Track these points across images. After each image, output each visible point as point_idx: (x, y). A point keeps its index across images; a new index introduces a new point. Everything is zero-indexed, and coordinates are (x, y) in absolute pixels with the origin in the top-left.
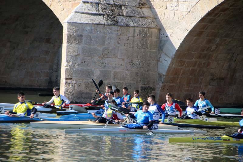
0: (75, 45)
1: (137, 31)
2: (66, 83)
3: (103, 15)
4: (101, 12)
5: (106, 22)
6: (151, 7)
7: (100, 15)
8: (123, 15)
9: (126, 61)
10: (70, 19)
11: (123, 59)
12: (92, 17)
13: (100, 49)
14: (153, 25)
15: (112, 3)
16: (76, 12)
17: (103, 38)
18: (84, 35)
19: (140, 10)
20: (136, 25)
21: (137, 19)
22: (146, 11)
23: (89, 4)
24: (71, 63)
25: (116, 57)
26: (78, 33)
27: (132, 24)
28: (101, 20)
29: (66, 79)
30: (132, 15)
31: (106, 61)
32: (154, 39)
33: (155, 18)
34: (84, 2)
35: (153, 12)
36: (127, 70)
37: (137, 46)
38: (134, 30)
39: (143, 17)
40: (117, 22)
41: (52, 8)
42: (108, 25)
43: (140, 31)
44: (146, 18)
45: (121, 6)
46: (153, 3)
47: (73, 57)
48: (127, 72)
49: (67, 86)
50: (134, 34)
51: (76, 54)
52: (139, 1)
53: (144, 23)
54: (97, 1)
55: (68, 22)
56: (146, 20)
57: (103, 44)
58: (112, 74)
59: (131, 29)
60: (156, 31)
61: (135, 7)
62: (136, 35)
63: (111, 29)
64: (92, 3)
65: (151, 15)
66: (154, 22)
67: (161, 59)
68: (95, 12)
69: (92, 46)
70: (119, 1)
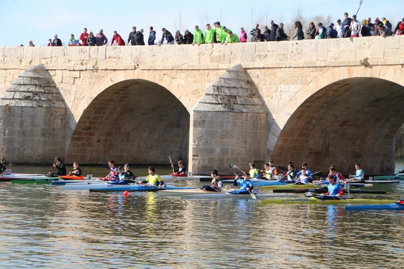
0: (199, 129)
1: (249, 115)
2: (193, 159)
3: (222, 104)
4: (220, 102)
5: (224, 109)
6: (260, 97)
7: (219, 104)
8: (238, 104)
9: (241, 140)
10: (196, 108)
11: (238, 139)
12: (213, 106)
13: (220, 131)
14: (261, 111)
15: (229, 94)
16: (200, 102)
17: (222, 122)
18: (206, 120)
19: (251, 99)
20: (248, 111)
21: (249, 106)
22: (256, 100)
23: (210, 96)
24: (196, 143)
25: (233, 137)
26: (202, 119)
27: (245, 110)
28: (220, 108)
29: (193, 156)
30: (246, 103)
31: (225, 140)
32: (263, 122)
33: (264, 105)
34: (207, 94)
35: (261, 101)
36: (242, 147)
37: (250, 128)
38: (247, 115)
39: (253, 105)
40: (233, 109)
41: (181, 100)
42: (226, 112)
43: (252, 116)
44: (256, 105)
45: (235, 97)
46: (261, 93)
47: (198, 138)
48: (242, 149)
49: (194, 161)
50: (247, 118)
51: (200, 136)
52: (250, 92)
53: (255, 109)
54: (216, 93)
55: (194, 111)
56: (256, 107)
57: (222, 127)
58: (230, 151)
59: (245, 115)
60: (264, 115)
61: (247, 97)
62: (248, 119)
63: (228, 115)
64: (212, 95)
65: (260, 103)
66: (262, 109)
67: (269, 138)
68: (215, 102)
69: (213, 129)
70: (234, 92)
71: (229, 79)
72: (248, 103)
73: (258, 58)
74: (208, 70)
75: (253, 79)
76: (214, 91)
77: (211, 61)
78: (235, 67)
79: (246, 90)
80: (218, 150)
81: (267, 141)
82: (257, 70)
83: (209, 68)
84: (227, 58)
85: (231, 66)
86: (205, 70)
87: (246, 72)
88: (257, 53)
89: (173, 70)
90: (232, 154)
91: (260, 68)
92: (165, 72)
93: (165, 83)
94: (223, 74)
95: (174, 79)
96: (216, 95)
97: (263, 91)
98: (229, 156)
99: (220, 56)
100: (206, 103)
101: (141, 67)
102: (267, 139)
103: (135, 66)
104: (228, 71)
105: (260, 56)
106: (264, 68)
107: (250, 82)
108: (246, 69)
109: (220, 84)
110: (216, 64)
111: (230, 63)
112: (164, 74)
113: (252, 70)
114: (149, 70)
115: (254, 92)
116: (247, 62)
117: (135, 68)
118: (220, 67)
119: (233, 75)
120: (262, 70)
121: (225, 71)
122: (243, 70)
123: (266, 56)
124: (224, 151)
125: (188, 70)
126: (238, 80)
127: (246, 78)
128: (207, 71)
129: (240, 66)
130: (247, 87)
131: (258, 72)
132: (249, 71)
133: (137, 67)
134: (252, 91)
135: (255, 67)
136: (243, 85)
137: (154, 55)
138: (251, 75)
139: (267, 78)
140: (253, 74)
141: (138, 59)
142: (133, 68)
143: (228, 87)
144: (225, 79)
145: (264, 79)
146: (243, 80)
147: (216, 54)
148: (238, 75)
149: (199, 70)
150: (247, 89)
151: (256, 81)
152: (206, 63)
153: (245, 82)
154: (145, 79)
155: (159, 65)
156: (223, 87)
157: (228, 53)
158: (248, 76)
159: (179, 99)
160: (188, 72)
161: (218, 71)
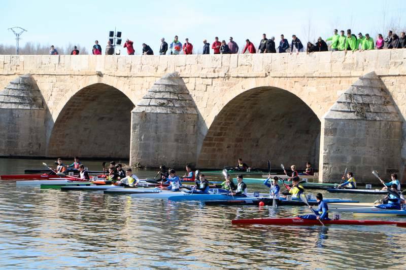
0: (331, 137)
1: (383, 124)
2: (324, 167)
3: (354, 112)
4: (352, 110)
5: (356, 118)
6: (394, 105)
7: (351, 112)
8: (371, 112)
9: (373, 149)
10: (327, 116)
11: (371, 147)
12: (345, 114)
13: (352, 139)
14: (396, 119)
15: (361, 102)
16: (332, 110)
17: (354, 131)
18: (338, 128)
19: (385, 107)
20: (381, 119)
21: (382, 114)
22: (390, 108)
23: (342, 104)
24: (327, 151)
25: (365, 146)
26: (333, 127)
27: (378, 119)
28: (352, 116)
29: (324, 164)
30: (378, 111)
31: (357, 149)
32: (397, 130)
33: (398, 113)
34: (338, 102)
35: (396, 109)
36: (374, 156)
37: (383, 136)
38: (380, 123)
39: (387, 113)
40: (366, 117)
41: (311, 107)
42: (358, 120)
43: (385, 124)
44: (390, 113)
45: (368, 104)
46: (396, 101)
47: (329, 147)
48: (374, 157)
49: (325, 170)
50: (380, 127)
51: (331, 143)
52: (383, 100)
53: (389, 117)
54: (349, 101)
55: (325, 119)
56: (390, 115)
57: (354, 136)
58: (362, 160)
59: (378, 123)
60: (398, 124)
61: (381, 104)
62: (382, 127)
63: (361, 123)
64: (344, 102)
65: (395, 111)
66: (397, 116)
67: (403, 146)
68: (347, 110)
69: (345, 137)
70: (367, 100)
71: (362, 87)
72: (381, 111)
73: (394, 65)
74: (340, 77)
75: (387, 87)
76: (347, 98)
77: (344, 68)
78: (369, 74)
79: (379, 98)
80: (349, 158)
81: (402, 150)
82: (392, 77)
83: (341, 75)
84: (360, 65)
85: (364, 74)
86: (337, 77)
87: (380, 79)
88: (392, 60)
89: (304, 77)
90: (364, 163)
91: (396, 76)
92: (296, 79)
93: (296, 90)
94: (356, 81)
95: (305, 87)
96: (349, 103)
97: (398, 99)
98: (362, 165)
99: (353, 64)
100: (338, 111)
101: (272, 74)
102: (401, 148)
103: (266, 74)
104: (362, 78)
105: (395, 63)
106: (399, 75)
107: (384, 90)
108: (380, 76)
109: (352, 92)
110: (349, 71)
111: (363, 70)
112: (295, 82)
113: (387, 78)
114: (280, 77)
115: (388, 99)
116: (381, 69)
117: (266, 76)
118: (352, 75)
119: (366, 83)
120: (397, 77)
121: (358, 79)
122: (377, 78)
123: (402, 63)
124: (356, 160)
125: (319, 77)
126: (372, 88)
127: (380, 86)
128: (339, 79)
129: (374, 73)
130: (381, 94)
131: (393, 79)
132: (383, 79)
133: (268, 74)
134: (386, 99)
135: (390, 74)
136: (377, 92)
137: (285, 63)
138: (385, 83)
139: (402, 85)
140: (387, 82)
141: (269, 66)
142: (264, 76)
143: (361, 95)
144: (358, 87)
145: (399, 87)
146: (377, 88)
147: (348, 61)
148: (371, 83)
149: (331, 77)
150: (381, 97)
151: (390, 89)
152: (338, 70)
153: (379, 90)
154: (276, 86)
155: (289, 72)
156: (355, 94)
157: (361, 60)
158: (382, 83)
159: (309, 106)
160: (319, 79)
161: (351, 79)
